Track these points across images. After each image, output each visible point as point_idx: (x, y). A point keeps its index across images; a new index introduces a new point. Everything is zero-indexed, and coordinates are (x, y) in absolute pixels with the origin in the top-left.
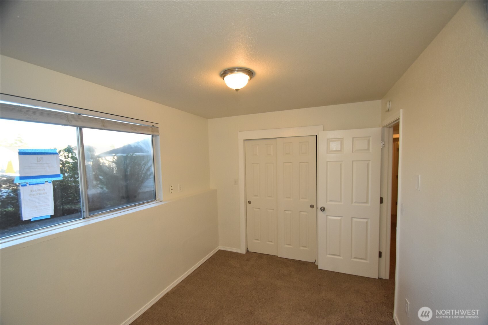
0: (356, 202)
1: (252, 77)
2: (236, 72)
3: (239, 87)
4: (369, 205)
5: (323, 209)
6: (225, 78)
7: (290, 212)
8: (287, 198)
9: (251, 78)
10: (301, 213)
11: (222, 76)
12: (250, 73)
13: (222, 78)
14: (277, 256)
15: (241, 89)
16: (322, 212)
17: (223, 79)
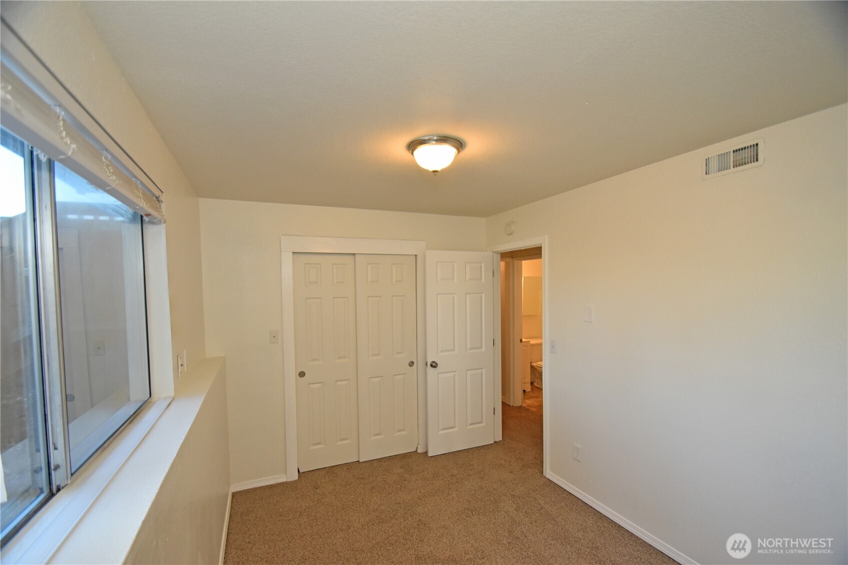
0: (471, 349)
1: (460, 150)
2: (434, 142)
3: (439, 168)
4: (484, 349)
5: (434, 365)
6: (415, 152)
7: (378, 379)
8: (374, 355)
9: (459, 152)
10: (395, 376)
11: (410, 150)
12: (459, 145)
13: (410, 152)
14: (359, 461)
15: (442, 170)
16: (433, 369)
17: (412, 154)
